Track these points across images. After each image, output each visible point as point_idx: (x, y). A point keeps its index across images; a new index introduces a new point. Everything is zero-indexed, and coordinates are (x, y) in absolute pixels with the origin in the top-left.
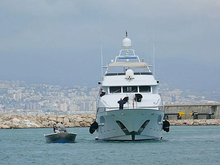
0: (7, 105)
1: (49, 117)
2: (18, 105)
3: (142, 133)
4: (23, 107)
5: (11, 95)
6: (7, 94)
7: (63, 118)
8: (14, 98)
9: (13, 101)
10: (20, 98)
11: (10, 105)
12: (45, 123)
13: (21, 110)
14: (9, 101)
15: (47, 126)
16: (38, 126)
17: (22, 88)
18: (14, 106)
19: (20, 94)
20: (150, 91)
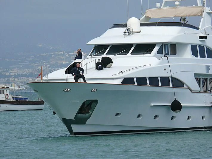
20: (150, 52)
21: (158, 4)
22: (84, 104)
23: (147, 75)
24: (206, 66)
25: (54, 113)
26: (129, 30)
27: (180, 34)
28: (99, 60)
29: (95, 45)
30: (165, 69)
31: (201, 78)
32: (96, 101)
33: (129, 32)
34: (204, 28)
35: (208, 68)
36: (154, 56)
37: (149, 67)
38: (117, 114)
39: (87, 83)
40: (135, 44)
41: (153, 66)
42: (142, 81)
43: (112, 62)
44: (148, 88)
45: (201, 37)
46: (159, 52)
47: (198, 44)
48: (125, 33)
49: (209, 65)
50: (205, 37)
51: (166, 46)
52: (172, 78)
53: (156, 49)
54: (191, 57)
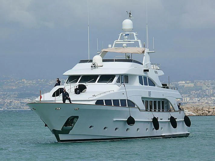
0: (202, 99)
1: (203, 108)
2: (210, 98)
3: (71, 132)
4: (213, 99)
5: (205, 91)
6: (202, 90)
7: (214, 108)
8: (207, 93)
9: (206, 95)
10: (212, 93)
11: (204, 98)
12: (200, 112)
13: (211, 102)
14: (203, 95)
15: (202, 115)
16: (194, 115)
17: (213, 86)
18: (207, 99)
19: (212, 90)
20: (112, 81)
21: (110, 46)
22: (68, 119)
23: (112, 98)
24: (149, 92)
25: (46, 125)
26: (95, 65)
27: (131, 68)
28: (77, 86)
29: (69, 75)
30: (123, 94)
31: (145, 100)
32: (77, 117)
33: (94, 66)
34: (146, 64)
35: (150, 93)
36: (115, 84)
37: (112, 92)
38: (91, 127)
39: (72, 103)
40: (100, 75)
41: (115, 91)
42: (108, 102)
43: (86, 88)
44: (113, 108)
45: (145, 71)
46: (118, 81)
47: (143, 76)
48: (92, 66)
49: (150, 91)
50: (148, 71)
51: (122, 76)
52: (128, 100)
53: (116, 79)
54: (138, 85)
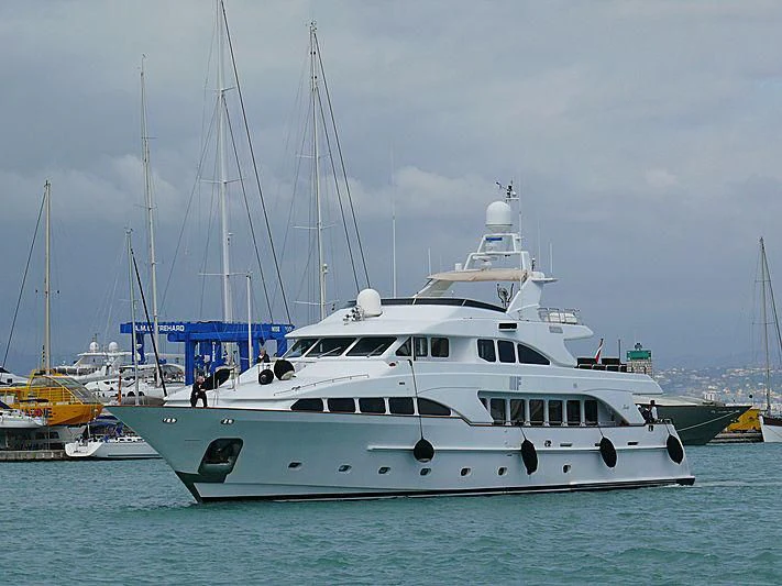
3: (229, 478)
20: (381, 351)
23: (356, 394)
24: (513, 377)
26: (357, 313)
27: (452, 320)
30: (402, 384)
31: (488, 399)
32: (239, 442)
33: (354, 316)
34: (518, 310)
35: (515, 381)
36: (385, 360)
37: (362, 379)
38: (293, 465)
40: (359, 336)
43: (293, 370)
44: (358, 418)
45: (504, 326)
47: (497, 338)
48: (347, 317)
49: (519, 376)
50: (514, 326)
51: (422, 341)
52: (419, 399)
53: (395, 346)
54: (474, 362)
